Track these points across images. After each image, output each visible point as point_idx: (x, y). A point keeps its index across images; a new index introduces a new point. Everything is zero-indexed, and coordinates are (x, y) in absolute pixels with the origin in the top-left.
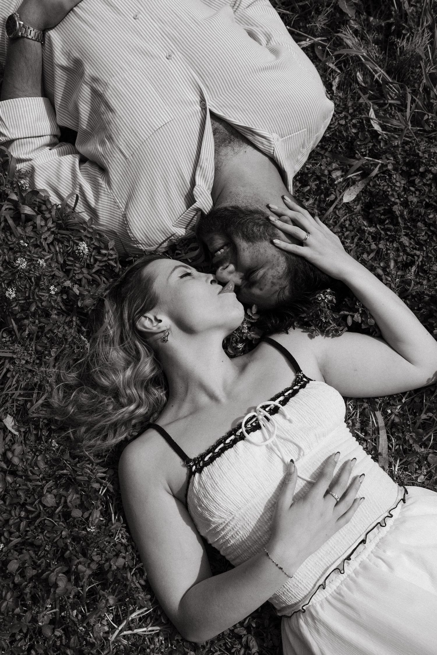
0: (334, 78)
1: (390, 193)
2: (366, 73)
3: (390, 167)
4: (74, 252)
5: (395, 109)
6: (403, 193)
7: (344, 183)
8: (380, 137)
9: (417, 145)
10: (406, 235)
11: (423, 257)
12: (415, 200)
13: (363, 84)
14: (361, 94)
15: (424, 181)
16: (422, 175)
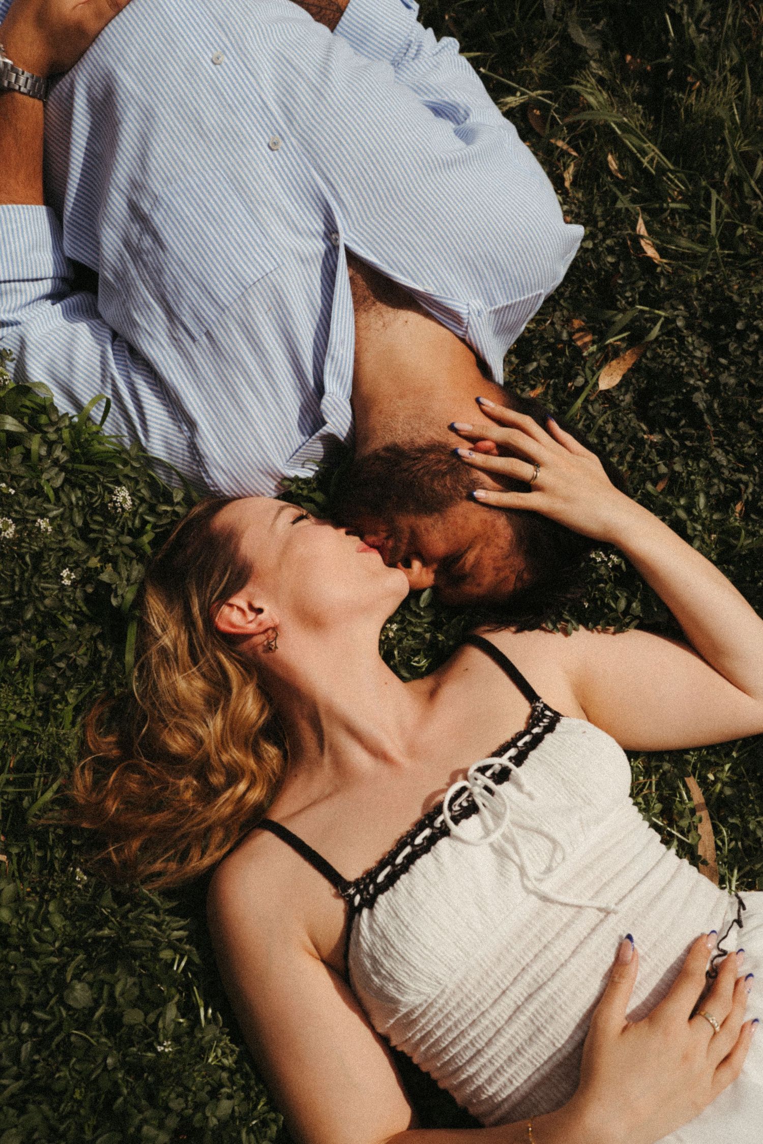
0: (566, 167)
1: (686, 369)
2: (623, 154)
3: (680, 323)
4: (104, 506)
5: (680, 218)
6: (707, 370)
7: (599, 355)
8: (659, 269)
9: (727, 281)
10: (720, 445)
11: (755, 485)
12: (732, 381)
13: (619, 175)
14: (619, 193)
15: (745, 346)
16: (741, 336)
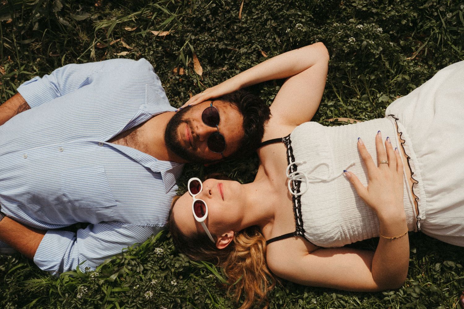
0: (122, 44)
1: (209, 45)
2: (128, 24)
3: (193, 37)
4: (158, 258)
5: (159, 17)
6: (213, 37)
7: (190, 70)
8: (172, 34)
9: (187, 14)
10: (239, 48)
11: (258, 44)
12: (221, 32)
13: (134, 29)
14: (140, 33)
15: (212, 21)
16: (208, 20)
